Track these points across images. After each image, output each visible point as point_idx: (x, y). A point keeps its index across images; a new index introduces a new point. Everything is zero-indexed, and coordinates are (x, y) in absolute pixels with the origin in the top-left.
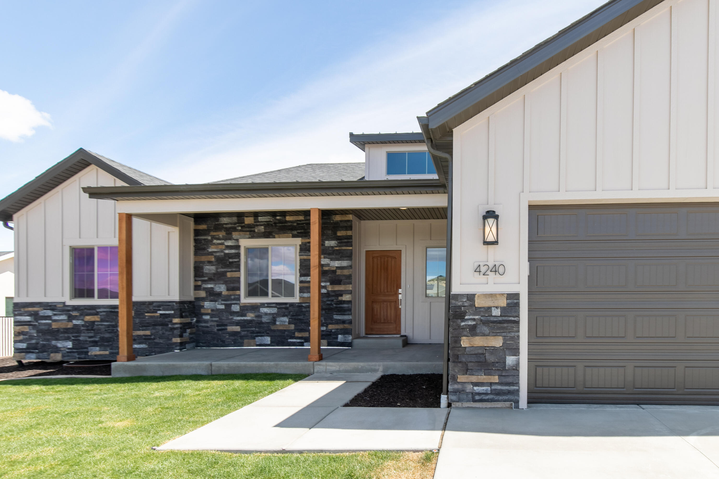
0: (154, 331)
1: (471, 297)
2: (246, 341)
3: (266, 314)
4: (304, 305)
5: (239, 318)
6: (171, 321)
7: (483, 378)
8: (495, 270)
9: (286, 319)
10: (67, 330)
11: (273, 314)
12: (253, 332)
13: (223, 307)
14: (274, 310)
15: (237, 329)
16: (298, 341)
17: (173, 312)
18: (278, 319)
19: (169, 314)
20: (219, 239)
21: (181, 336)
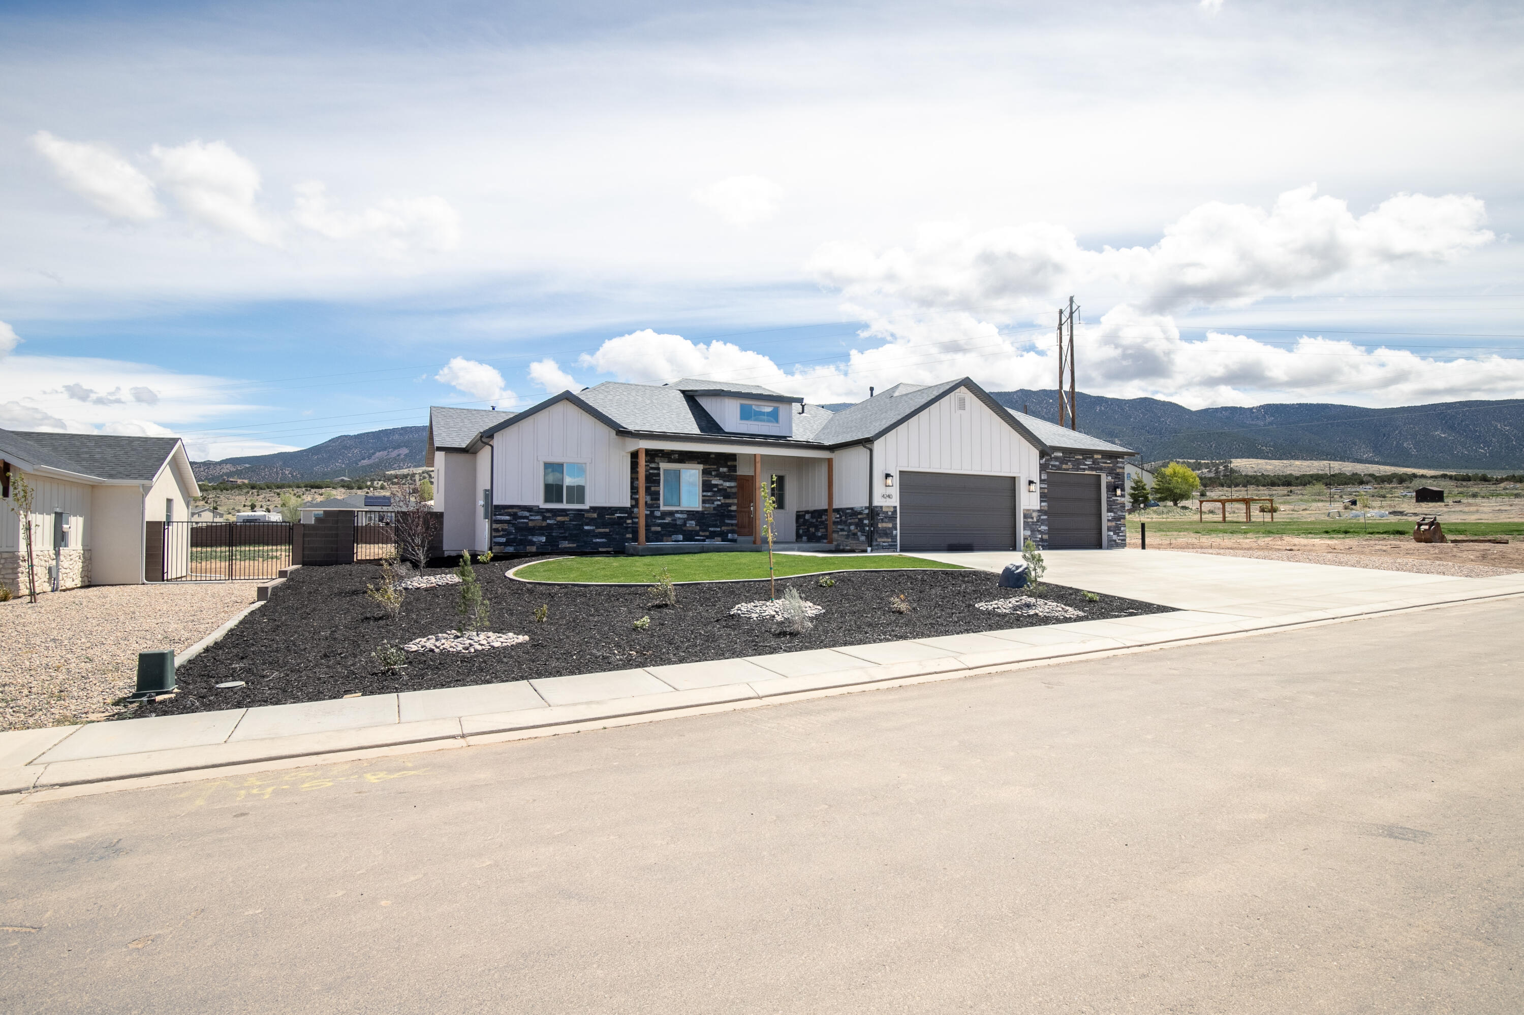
0: (612, 529)
1: (881, 507)
2: (665, 538)
3: (679, 518)
4: (706, 512)
5: (660, 521)
6: (625, 522)
8: (888, 497)
9: (693, 522)
10: (541, 528)
11: (684, 519)
12: (670, 532)
14: (685, 516)
15: (659, 529)
16: (702, 538)
17: (626, 515)
18: (687, 522)
19: (624, 517)
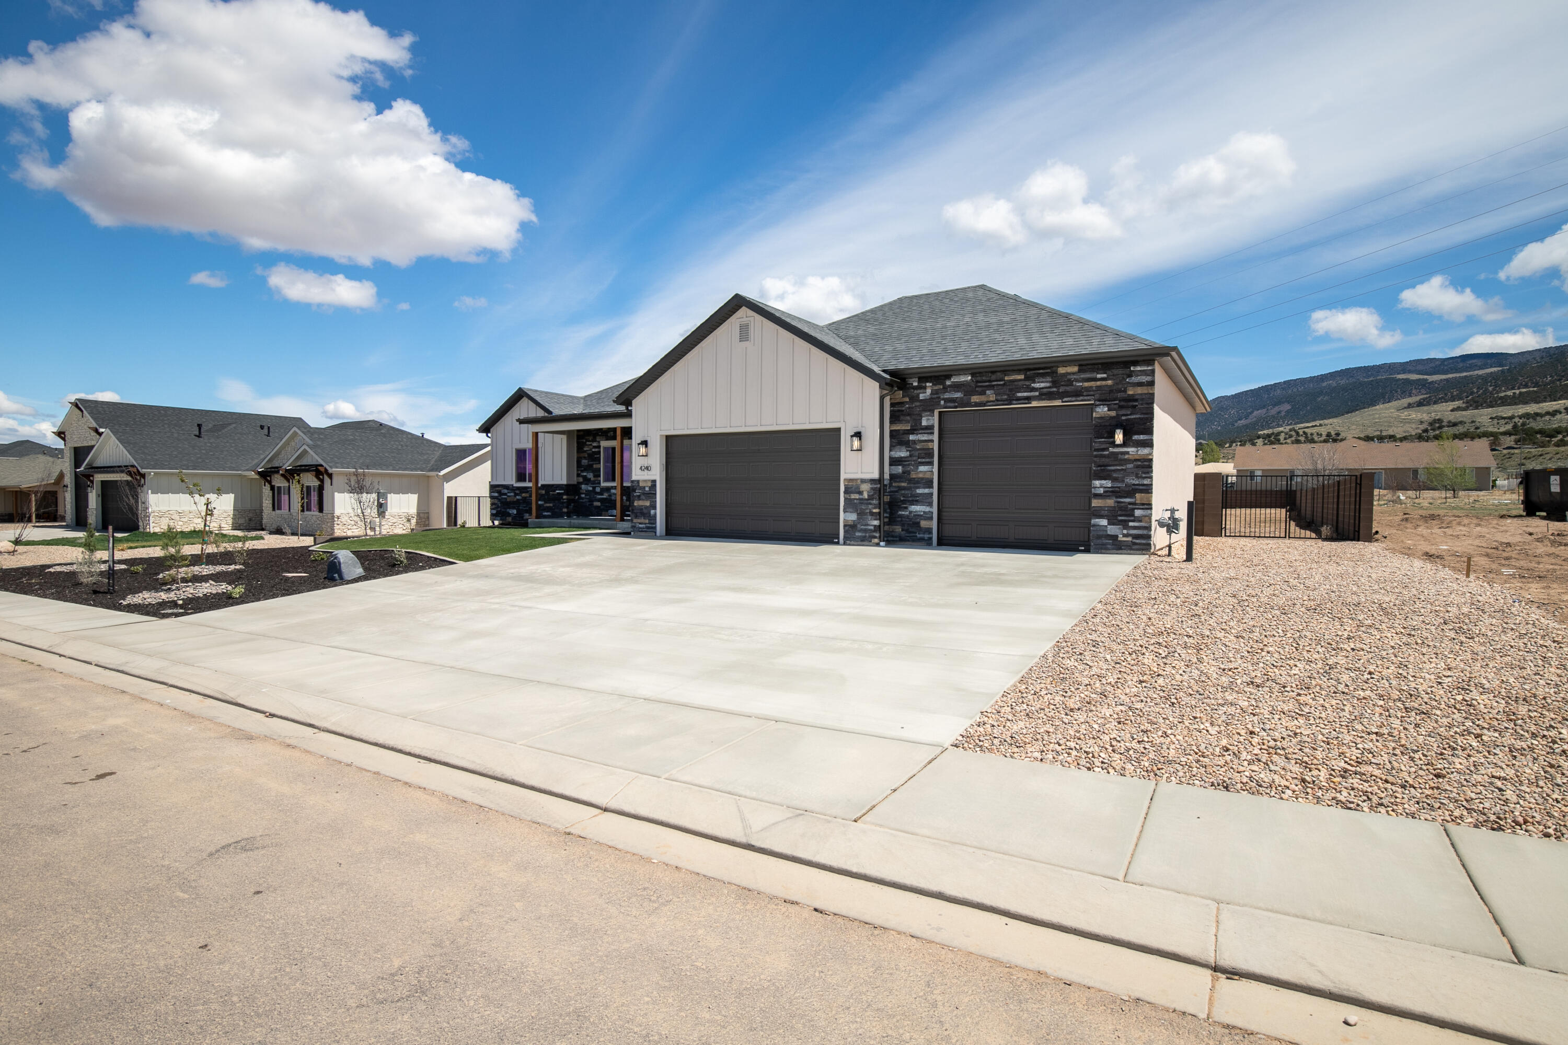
1: (638, 481)
2: (603, 513)
3: (614, 494)
6: (562, 498)
7: (642, 520)
8: (647, 468)
12: (608, 506)
13: (591, 489)
15: (600, 504)
17: (564, 492)
19: (562, 493)
20: (589, 441)
21: (567, 507)
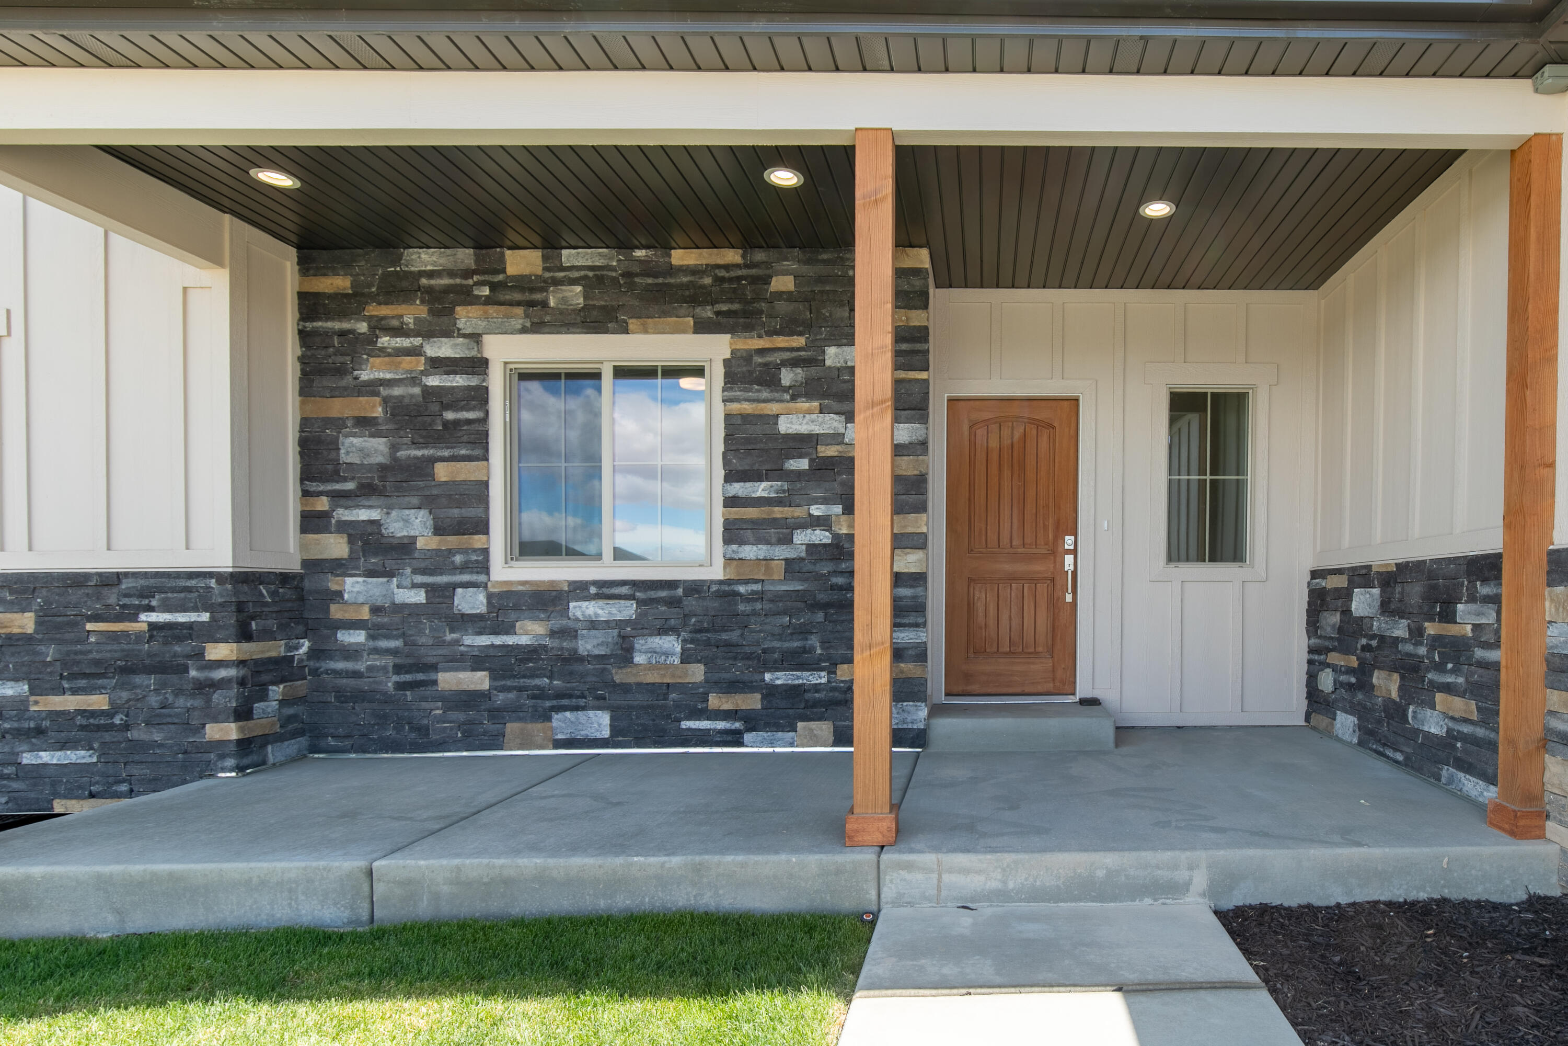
0: (125, 695)
2: (512, 728)
3: (593, 624)
4: (742, 589)
5: (484, 640)
6: (199, 655)
9: (672, 644)
11: (620, 624)
12: (541, 694)
13: (419, 597)
14: (626, 610)
15: (479, 680)
16: (721, 725)
17: (205, 617)
18: (639, 643)
19: (190, 626)
20: (400, 331)
21: (243, 714)
